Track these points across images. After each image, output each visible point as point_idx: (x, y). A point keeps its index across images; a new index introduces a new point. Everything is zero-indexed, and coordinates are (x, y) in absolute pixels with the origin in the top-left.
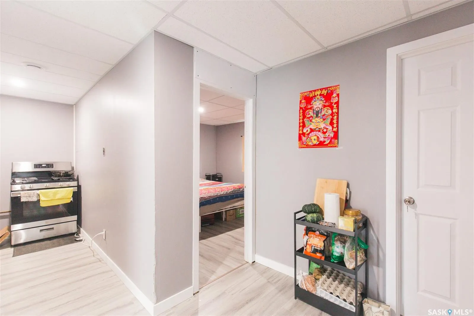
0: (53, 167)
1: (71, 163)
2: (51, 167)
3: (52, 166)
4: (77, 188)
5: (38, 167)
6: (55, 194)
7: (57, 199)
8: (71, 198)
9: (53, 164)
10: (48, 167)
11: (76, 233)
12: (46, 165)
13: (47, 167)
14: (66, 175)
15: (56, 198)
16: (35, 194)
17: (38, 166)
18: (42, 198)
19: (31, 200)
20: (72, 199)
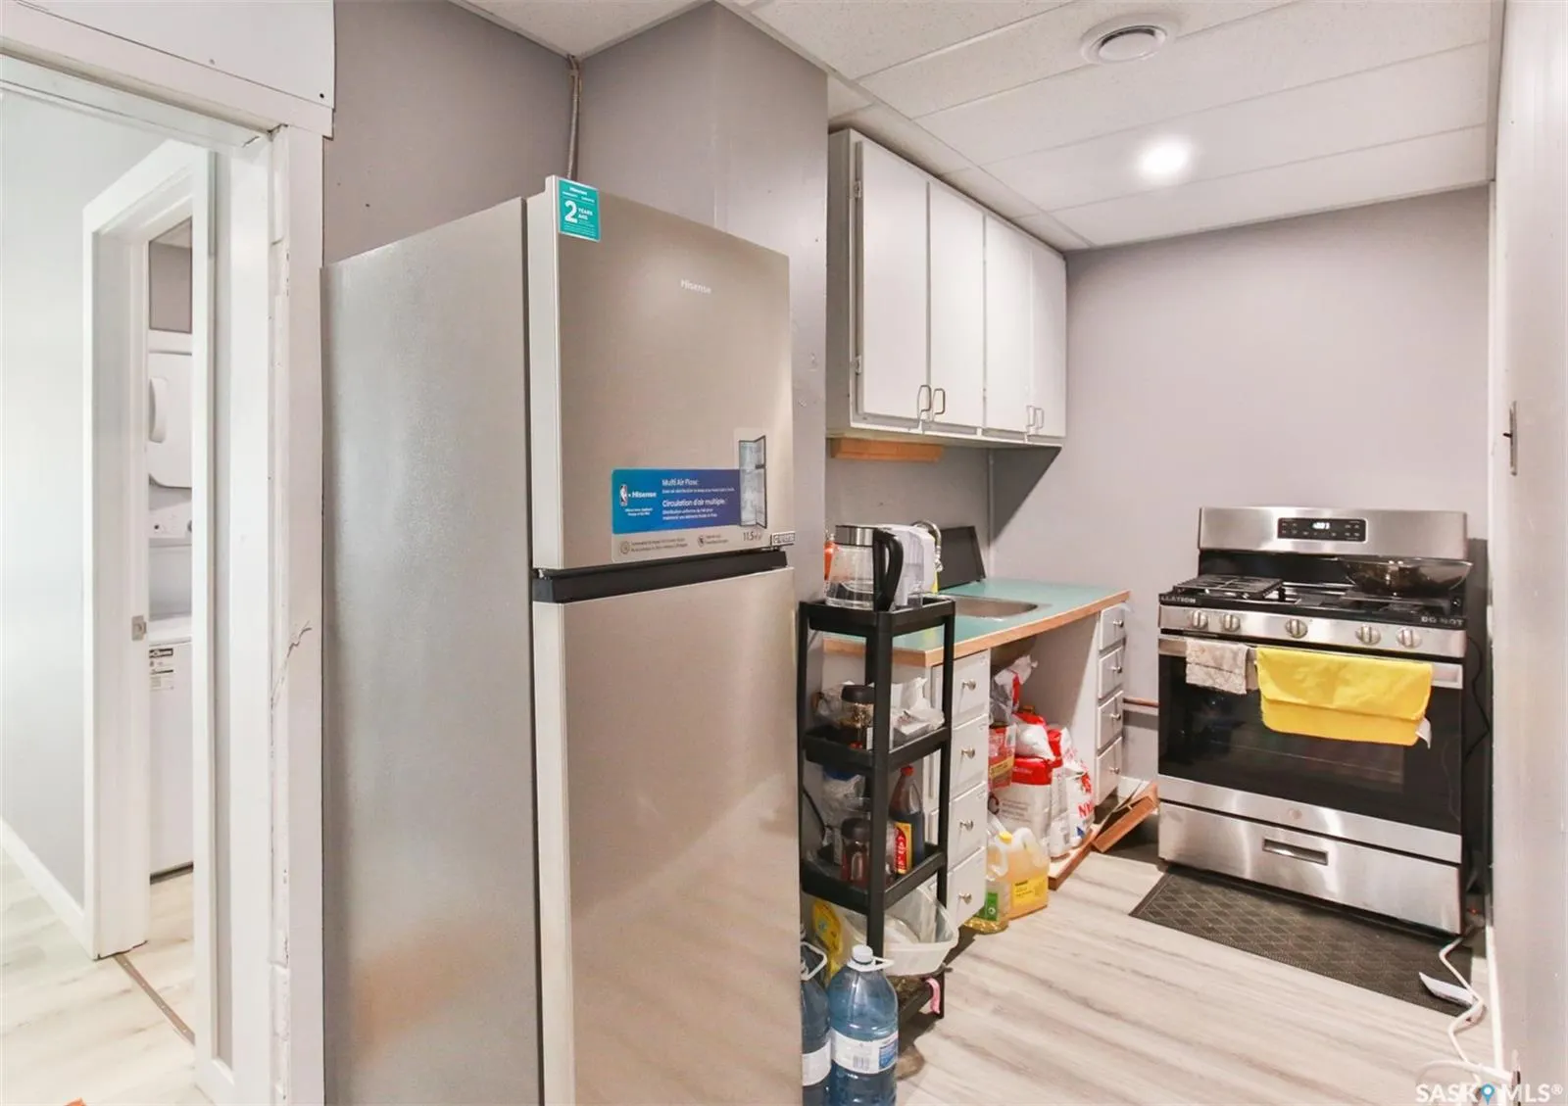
0: (1362, 538)
1: (1465, 516)
2: (1352, 538)
3: (1357, 531)
4: (1459, 668)
5: (1295, 532)
6: (1331, 679)
7: (1336, 710)
8: (1417, 722)
9: (1362, 523)
10: (1340, 537)
11: (1457, 942)
12: (1328, 526)
13: (1334, 534)
14: (1407, 583)
15: (1337, 703)
16: (1239, 663)
17: (1295, 528)
18: (1269, 690)
19: (1226, 688)
20: (1424, 731)
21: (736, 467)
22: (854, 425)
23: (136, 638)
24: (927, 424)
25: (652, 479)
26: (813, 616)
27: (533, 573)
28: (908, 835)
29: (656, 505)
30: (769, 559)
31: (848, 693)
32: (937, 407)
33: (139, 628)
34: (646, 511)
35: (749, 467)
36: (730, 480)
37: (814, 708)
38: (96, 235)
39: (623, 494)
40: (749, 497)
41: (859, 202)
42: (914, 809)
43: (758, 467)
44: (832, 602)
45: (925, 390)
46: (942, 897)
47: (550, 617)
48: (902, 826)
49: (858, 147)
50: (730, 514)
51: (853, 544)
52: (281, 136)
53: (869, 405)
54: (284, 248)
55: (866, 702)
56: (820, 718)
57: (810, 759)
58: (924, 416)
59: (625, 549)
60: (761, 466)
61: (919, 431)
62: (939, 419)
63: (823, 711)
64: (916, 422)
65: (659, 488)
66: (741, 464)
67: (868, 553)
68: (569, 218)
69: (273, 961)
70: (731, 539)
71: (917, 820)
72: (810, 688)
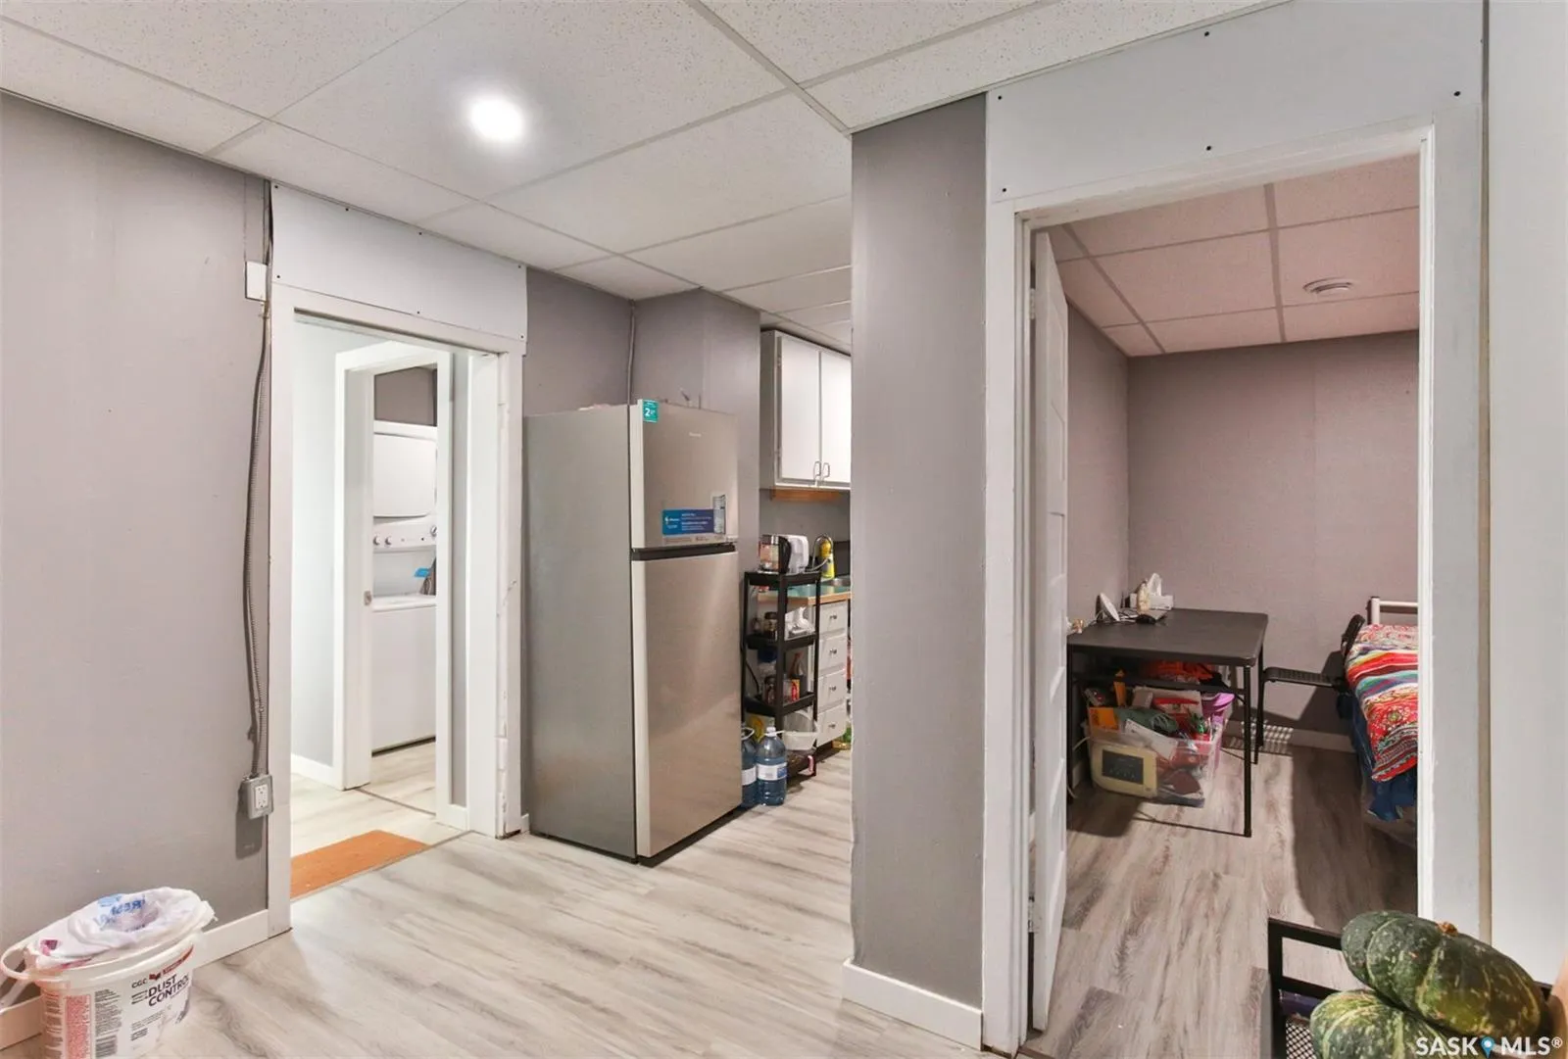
21: (711, 508)
22: (777, 484)
23: (366, 604)
24: (821, 483)
25: (678, 514)
26: (752, 579)
27: (631, 549)
28: (798, 685)
29: (679, 524)
30: (729, 547)
31: (768, 616)
32: (825, 473)
33: (368, 598)
34: (675, 526)
35: (718, 508)
36: (711, 513)
37: (753, 626)
38: (347, 372)
39: (667, 520)
40: (718, 521)
41: (779, 369)
42: (801, 673)
43: (722, 508)
44: (760, 572)
45: (818, 465)
46: (815, 717)
47: (638, 567)
48: (795, 681)
49: (779, 339)
50: (710, 528)
51: (770, 544)
52: (503, 357)
53: (785, 474)
54: (506, 407)
55: (774, 618)
56: (755, 631)
57: (750, 647)
58: (818, 478)
59: (667, 541)
60: (723, 508)
61: (815, 486)
62: (826, 479)
63: (757, 627)
64: (813, 482)
65: (680, 517)
66: (714, 506)
67: (777, 549)
68: (647, 414)
69: (498, 736)
70: (710, 539)
71: (803, 680)
72: (750, 615)
